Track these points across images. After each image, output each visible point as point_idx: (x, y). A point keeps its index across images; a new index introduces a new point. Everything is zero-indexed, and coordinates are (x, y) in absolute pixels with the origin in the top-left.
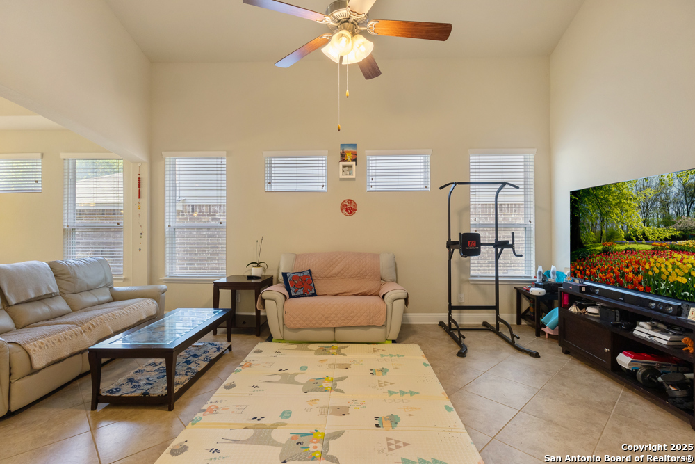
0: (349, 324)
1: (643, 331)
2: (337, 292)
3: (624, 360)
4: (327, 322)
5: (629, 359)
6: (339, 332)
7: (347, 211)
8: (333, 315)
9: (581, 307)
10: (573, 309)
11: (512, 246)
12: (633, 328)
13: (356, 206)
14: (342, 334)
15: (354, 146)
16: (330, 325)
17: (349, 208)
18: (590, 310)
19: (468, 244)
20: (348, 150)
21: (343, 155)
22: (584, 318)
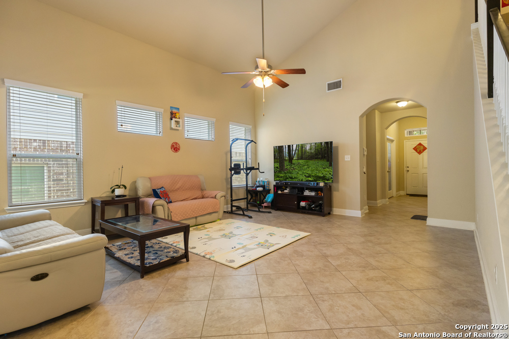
0: (204, 213)
1: (307, 193)
2: (182, 199)
3: (303, 204)
4: (194, 214)
5: (304, 203)
6: (199, 219)
7: (174, 149)
8: (197, 209)
9: (282, 191)
10: (280, 192)
11: (258, 169)
12: (303, 193)
13: (179, 147)
14: (200, 220)
15: (178, 109)
16: (192, 216)
17: (175, 148)
18: (285, 191)
19: (236, 169)
20: (174, 111)
21: (172, 113)
22: (286, 194)
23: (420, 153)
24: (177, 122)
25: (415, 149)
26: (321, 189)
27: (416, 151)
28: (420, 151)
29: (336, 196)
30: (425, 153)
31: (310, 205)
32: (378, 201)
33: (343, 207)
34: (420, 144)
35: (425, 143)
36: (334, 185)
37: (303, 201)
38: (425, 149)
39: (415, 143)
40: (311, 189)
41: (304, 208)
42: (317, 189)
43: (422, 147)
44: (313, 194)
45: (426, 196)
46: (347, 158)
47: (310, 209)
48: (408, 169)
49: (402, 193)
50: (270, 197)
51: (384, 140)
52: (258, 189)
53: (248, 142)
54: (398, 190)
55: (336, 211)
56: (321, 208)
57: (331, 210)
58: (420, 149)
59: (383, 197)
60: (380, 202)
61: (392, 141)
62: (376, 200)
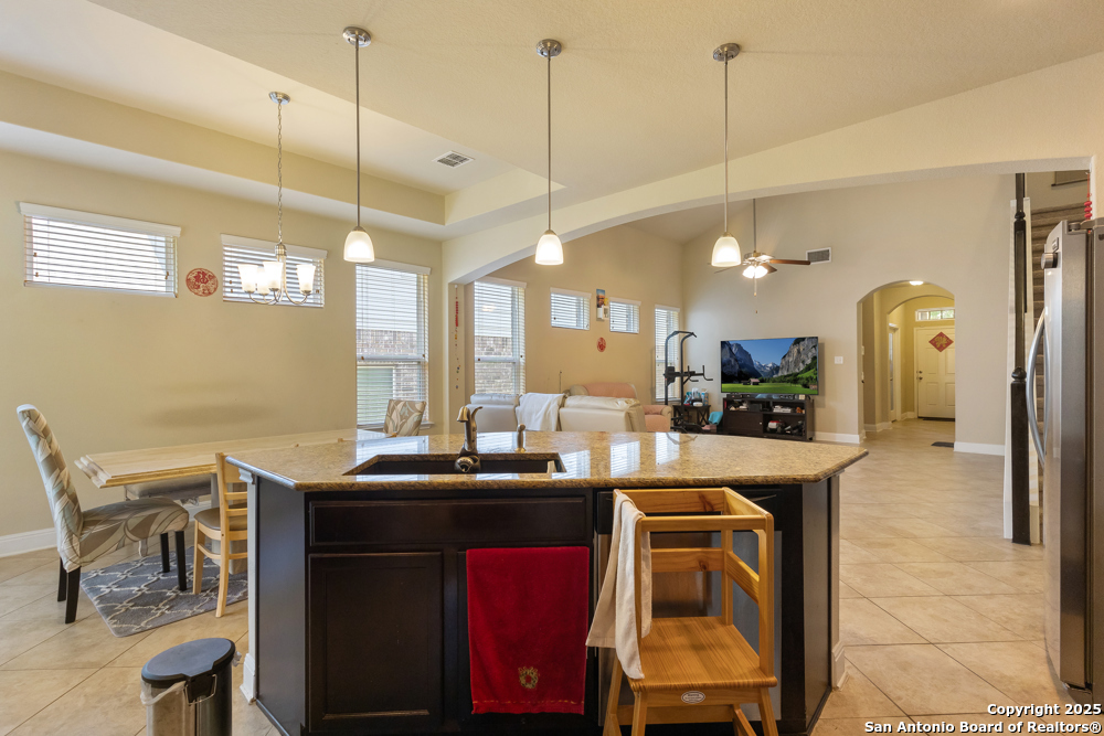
5: (775, 423)
7: (600, 348)
9: (736, 407)
12: (772, 410)
13: (605, 344)
15: (604, 292)
17: (601, 346)
18: (742, 407)
20: (601, 295)
21: (598, 299)
22: (743, 412)
23: (941, 348)
24: (606, 311)
25: (933, 342)
26: (801, 405)
27: (935, 345)
28: (941, 346)
29: (820, 413)
30: (950, 350)
31: (783, 428)
32: (878, 425)
33: (832, 429)
34: (941, 335)
35: (950, 333)
36: (817, 398)
37: (773, 420)
38: (949, 342)
39: (933, 333)
40: (784, 405)
41: (773, 431)
42: (794, 404)
43: (945, 339)
44: (788, 410)
45: (953, 420)
46: (839, 360)
47: (783, 432)
48: (920, 375)
49: (911, 415)
50: (716, 415)
51: (884, 331)
52: (695, 404)
53: (683, 335)
54: (905, 409)
55: (819, 435)
56: (800, 431)
57: (814, 435)
58: (941, 342)
59: (885, 418)
60: (880, 427)
61: (895, 330)
62: (874, 423)
